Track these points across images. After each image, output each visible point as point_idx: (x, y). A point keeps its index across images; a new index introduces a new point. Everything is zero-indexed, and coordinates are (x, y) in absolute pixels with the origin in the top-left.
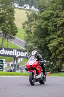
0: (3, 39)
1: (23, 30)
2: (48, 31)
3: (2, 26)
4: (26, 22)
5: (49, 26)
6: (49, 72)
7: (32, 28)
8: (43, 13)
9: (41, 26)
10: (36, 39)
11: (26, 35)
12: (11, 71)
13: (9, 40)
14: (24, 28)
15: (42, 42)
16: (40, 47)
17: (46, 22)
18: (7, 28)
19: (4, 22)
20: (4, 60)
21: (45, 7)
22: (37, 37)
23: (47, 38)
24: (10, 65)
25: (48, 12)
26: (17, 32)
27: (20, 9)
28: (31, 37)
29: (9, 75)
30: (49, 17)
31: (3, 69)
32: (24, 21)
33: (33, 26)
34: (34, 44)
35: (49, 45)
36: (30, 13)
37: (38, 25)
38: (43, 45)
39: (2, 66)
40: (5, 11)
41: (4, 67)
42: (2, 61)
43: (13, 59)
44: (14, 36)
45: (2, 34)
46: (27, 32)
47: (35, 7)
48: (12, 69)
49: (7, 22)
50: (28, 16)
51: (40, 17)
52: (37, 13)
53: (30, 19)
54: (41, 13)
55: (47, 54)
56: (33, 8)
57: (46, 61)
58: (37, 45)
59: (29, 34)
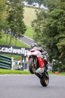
0: (11, 37)
1: (32, 28)
2: (57, 30)
3: (11, 24)
4: (35, 20)
5: (58, 25)
6: (57, 71)
8: (52, 12)
9: (50, 24)
10: (45, 38)
11: (35, 34)
12: (19, 69)
13: (18, 38)
15: (50, 41)
16: (49, 46)
17: (55, 21)
18: (16, 26)
19: (13, 20)
20: (13, 58)
21: (54, 6)
22: (46, 36)
23: (56, 37)
24: (18, 63)
25: (57, 10)
26: (25, 30)
27: (29, 7)
28: (40, 36)
29: (17, 73)
30: (58, 15)
31: (11, 67)
32: (34, 19)
33: (42, 25)
34: (42, 43)
35: (57, 44)
36: (39, 12)
37: (47, 23)
39: (10, 65)
40: (13, 9)
41: (12, 65)
42: (11, 59)
43: (22, 58)
44: (23, 34)
45: (11, 32)
46: (36, 30)
47: (45, 6)
48: (20, 68)
49: (16, 20)
50: (37, 15)
51: (50, 16)
52: (46, 12)
53: (39, 18)
54: (50, 11)
55: (56, 53)
56: (42, 6)
57: (54, 60)
58: (46, 44)
59: (38, 33)
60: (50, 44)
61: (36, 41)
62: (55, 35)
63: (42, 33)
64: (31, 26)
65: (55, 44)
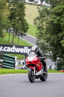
0: (13, 36)
1: (35, 26)
2: (60, 27)
3: (12, 23)
4: (38, 18)
5: (62, 22)
6: (62, 69)
7: (44, 23)
8: (55, 8)
9: (53, 21)
10: (48, 35)
11: (38, 31)
12: (23, 69)
13: (20, 37)
14: (35, 24)
15: (54, 38)
16: (52, 44)
17: (58, 18)
18: (18, 24)
19: (14, 18)
20: (16, 57)
21: (57, 2)
22: (49, 34)
23: (60, 35)
24: (22, 63)
25: (60, 7)
26: (28, 28)
27: (31, 4)
28: (43, 34)
29: (22, 73)
30: (61, 12)
31: (15, 67)
32: (36, 17)
33: (45, 22)
34: (46, 41)
35: (61, 42)
36: (41, 9)
37: (50, 20)
38: (55, 42)
39: (14, 64)
40: (15, 6)
41: (16, 65)
42: (14, 59)
43: (25, 57)
44: (25, 32)
45: (12, 31)
46: (39, 28)
47: (47, 2)
48: (23, 67)
49: (17, 18)
50: (39, 12)
51: (52, 13)
52: (49, 9)
53: (42, 15)
54: (53, 8)
55: (60, 51)
56: (44, 3)
57: (59, 58)
58: (49, 42)
59: (41, 30)
60: (54, 41)
61: (39, 39)
62: (59, 32)
63: (45, 30)
64: (33, 24)
65: (59, 41)
